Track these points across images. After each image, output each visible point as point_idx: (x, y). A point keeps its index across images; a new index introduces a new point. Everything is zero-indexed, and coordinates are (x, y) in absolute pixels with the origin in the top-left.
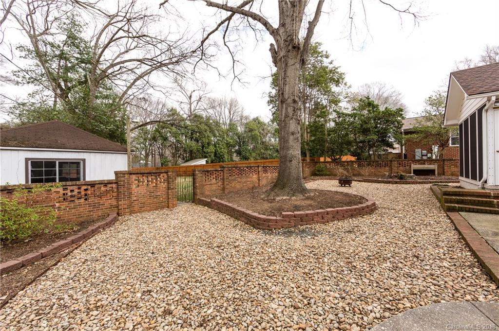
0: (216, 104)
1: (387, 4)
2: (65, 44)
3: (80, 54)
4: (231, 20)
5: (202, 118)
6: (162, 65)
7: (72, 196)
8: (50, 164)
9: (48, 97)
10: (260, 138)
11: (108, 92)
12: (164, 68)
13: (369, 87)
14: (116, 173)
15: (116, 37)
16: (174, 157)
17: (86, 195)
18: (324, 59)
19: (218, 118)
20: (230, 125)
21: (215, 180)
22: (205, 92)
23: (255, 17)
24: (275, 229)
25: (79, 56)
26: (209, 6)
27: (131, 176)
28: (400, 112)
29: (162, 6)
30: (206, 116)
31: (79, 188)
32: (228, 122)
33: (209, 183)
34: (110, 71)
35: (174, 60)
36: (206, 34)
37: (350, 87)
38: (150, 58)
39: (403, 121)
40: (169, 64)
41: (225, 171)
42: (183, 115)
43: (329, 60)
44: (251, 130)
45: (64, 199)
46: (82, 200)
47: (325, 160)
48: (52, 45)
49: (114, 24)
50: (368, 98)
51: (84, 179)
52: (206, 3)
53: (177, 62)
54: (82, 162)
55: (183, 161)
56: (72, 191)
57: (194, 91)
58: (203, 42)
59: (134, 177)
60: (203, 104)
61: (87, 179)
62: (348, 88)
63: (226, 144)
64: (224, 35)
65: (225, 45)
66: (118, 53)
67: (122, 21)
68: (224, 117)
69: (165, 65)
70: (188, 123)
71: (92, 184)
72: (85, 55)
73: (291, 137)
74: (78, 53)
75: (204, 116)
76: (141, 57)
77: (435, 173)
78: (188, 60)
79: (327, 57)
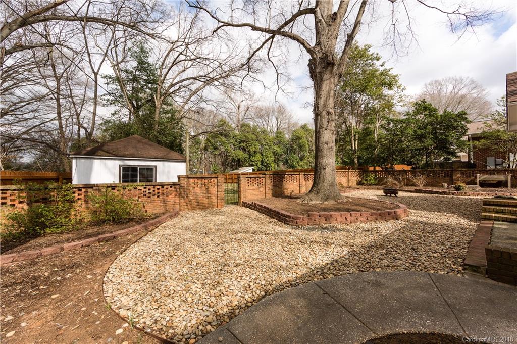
0: (264, 112)
1: (433, 7)
2: (137, 70)
3: (148, 77)
4: (274, 39)
5: (249, 127)
6: (213, 79)
7: (149, 193)
8: (134, 169)
9: (124, 115)
10: (307, 146)
11: (169, 108)
12: (216, 83)
13: (440, 84)
14: (179, 177)
15: (177, 61)
16: (223, 165)
17: (158, 193)
18: (375, 61)
19: (265, 127)
20: (277, 133)
21: (257, 185)
22: (253, 102)
23: (294, 38)
24: (301, 225)
25: (146, 78)
26: (254, 30)
27: (189, 179)
28: (464, 116)
29: (214, 33)
30: (254, 125)
31: (154, 188)
32: (275, 130)
33: (252, 188)
34: (171, 91)
35: (223, 75)
36: (252, 52)
37: (404, 89)
38: (204, 75)
39: (468, 126)
40: (220, 78)
41: (267, 178)
42: (232, 124)
43: (380, 62)
44: (299, 138)
45: (144, 195)
46: (156, 197)
47: (374, 169)
48: (126, 71)
49: (176, 49)
50: (424, 101)
51: (156, 181)
52: (251, 28)
53: (227, 76)
54: (154, 168)
55: (231, 169)
56: (149, 190)
57: (242, 101)
58: (249, 59)
59: (191, 181)
60: (252, 112)
61: (158, 181)
62: (402, 91)
63: (273, 152)
64: (268, 52)
65: (269, 60)
66: (177, 72)
67: (181, 45)
68: (272, 125)
69: (216, 80)
70: (237, 132)
71: (162, 185)
72: (152, 77)
73: (326, 146)
74: (146, 76)
75: (251, 125)
76: (195, 75)
77: (507, 184)
78: (236, 73)
79: (378, 59)
